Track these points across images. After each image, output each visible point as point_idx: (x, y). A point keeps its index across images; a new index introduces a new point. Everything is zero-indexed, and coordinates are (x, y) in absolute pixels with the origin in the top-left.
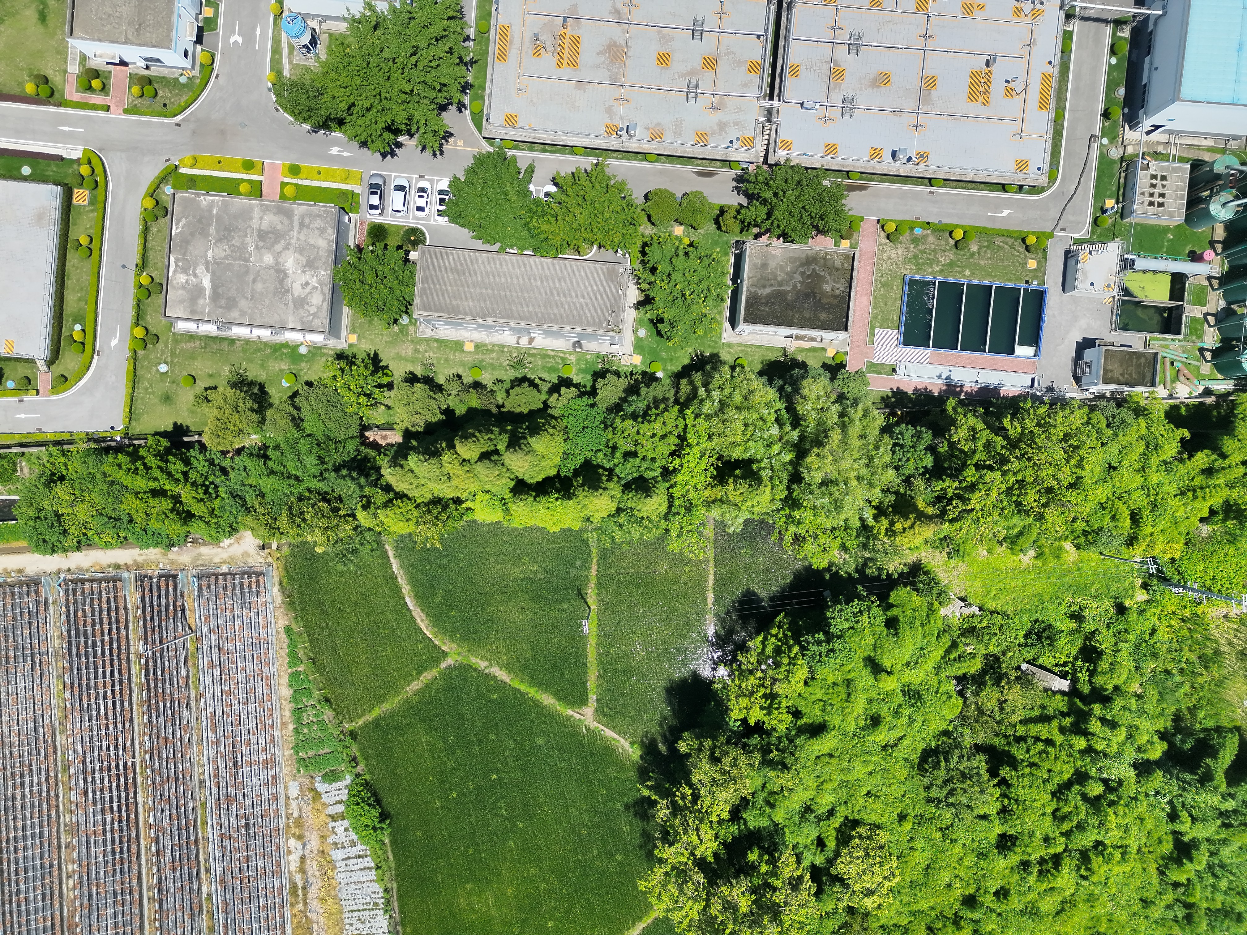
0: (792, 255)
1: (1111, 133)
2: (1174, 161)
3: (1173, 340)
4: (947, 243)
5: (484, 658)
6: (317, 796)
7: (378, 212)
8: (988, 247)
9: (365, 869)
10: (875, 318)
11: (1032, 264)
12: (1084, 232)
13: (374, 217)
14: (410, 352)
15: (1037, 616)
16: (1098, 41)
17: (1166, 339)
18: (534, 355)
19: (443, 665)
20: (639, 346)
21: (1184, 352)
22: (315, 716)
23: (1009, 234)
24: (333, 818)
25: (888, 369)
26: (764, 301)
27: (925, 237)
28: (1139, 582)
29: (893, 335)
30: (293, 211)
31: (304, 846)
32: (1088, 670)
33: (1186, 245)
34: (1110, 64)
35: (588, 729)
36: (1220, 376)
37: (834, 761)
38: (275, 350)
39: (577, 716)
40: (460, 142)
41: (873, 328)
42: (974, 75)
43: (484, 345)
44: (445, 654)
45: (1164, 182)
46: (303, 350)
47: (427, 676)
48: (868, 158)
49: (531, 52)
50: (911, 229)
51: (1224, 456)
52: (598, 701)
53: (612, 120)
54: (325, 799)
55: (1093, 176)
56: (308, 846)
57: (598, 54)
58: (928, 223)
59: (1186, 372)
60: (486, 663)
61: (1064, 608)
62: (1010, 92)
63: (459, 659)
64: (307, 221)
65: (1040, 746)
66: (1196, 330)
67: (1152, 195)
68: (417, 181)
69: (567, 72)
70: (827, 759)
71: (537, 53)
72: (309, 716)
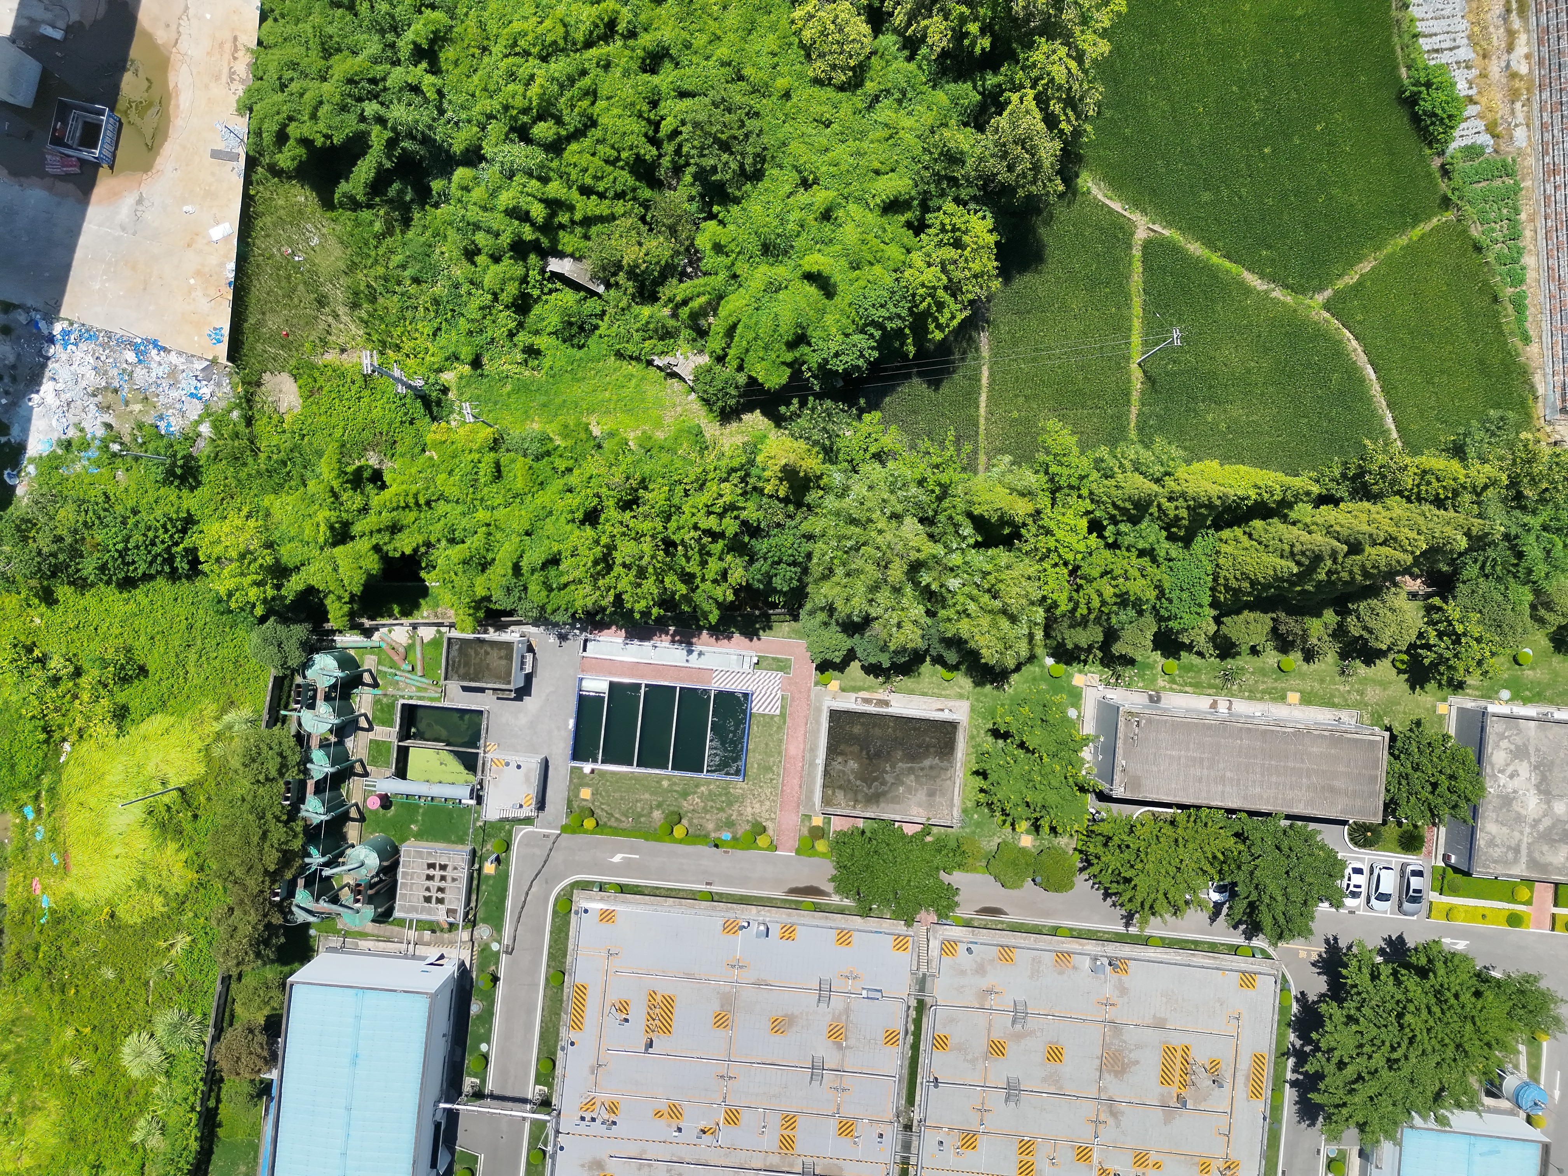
0: (897, 807)
1: (487, 957)
2: (411, 921)
3: (411, 698)
4: (690, 820)
5: (1276, 302)
6: (1491, 129)
7: (1410, 868)
8: (640, 815)
9: (1431, 36)
10: (780, 728)
11: (586, 793)
12: (520, 833)
13: (1414, 861)
14: (1369, 692)
15: (580, 354)
16: (503, 1072)
17: (420, 698)
18: (1211, 686)
19: (1328, 293)
20: (1076, 696)
21: (397, 682)
22: (1493, 230)
23: (616, 831)
24: (1471, 100)
25: (764, 664)
26: (932, 750)
27: (718, 828)
28: (451, 395)
29: (757, 707)
30: (1528, 868)
31: (1508, 66)
32: (528, 283)
33: (394, 816)
34: (488, 1043)
35: (1144, 212)
36: (352, 652)
37: (876, 165)
38: (1539, 694)
39: (1156, 227)
40: (1303, 955)
41: (783, 715)
42: (667, 1029)
43: (1274, 700)
44: (1327, 307)
45: (427, 894)
46: (1505, 694)
47: (1351, 279)
48: (798, 928)
49: (1223, 1066)
50: (735, 838)
51: (377, 548)
52: (1130, 247)
53: (1120, 980)
54: (1481, 125)
55: (509, 903)
56: (1503, 64)
57: (1137, 1062)
58: (716, 846)
59: (396, 658)
60: (1274, 295)
61: (547, 362)
62: (623, 1007)
63: (1307, 301)
64: (1510, 856)
65: (601, 187)
66: (382, 710)
67: (443, 878)
68: (1359, 906)
69: (1177, 1040)
70: (883, 168)
71: (1215, 1064)
72: (1500, 230)
